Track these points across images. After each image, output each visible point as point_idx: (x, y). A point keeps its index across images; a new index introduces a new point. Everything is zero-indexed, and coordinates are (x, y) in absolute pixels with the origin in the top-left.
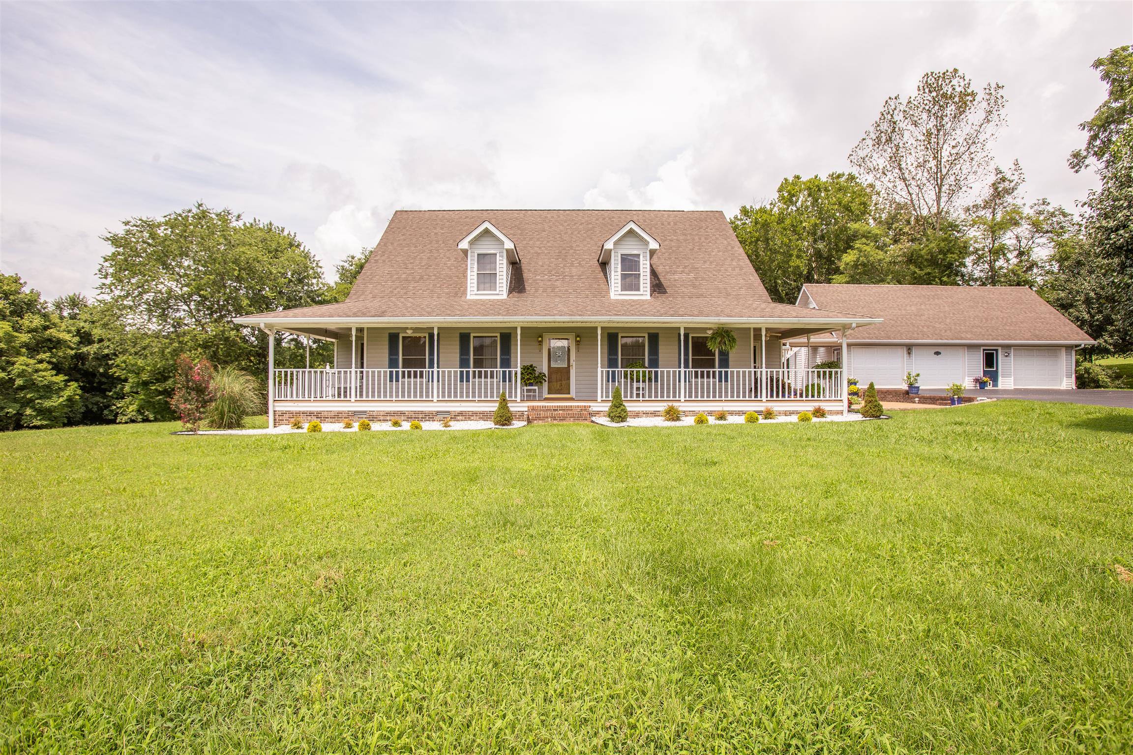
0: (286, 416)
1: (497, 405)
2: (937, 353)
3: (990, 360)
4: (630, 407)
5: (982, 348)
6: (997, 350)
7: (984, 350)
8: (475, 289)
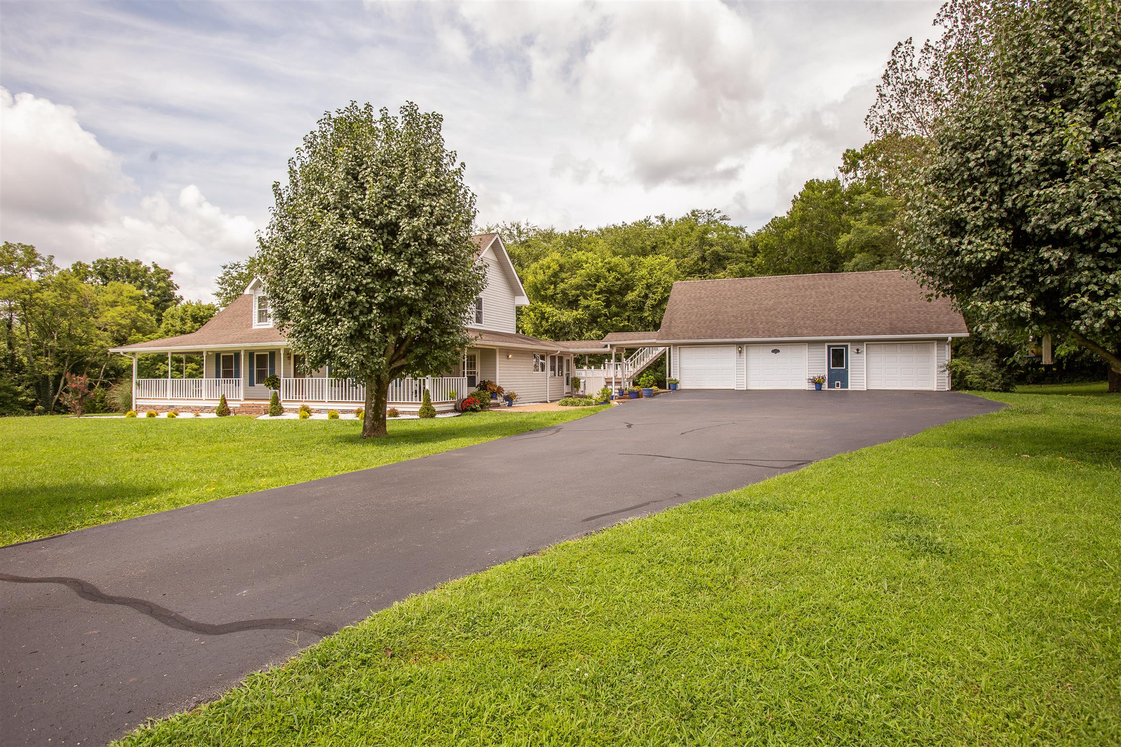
0: (142, 408)
1: (219, 402)
2: (776, 351)
3: (838, 357)
4: (285, 405)
5: (826, 345)
6: (846, 347)
7: (829, 347)
8: (257, 321)
